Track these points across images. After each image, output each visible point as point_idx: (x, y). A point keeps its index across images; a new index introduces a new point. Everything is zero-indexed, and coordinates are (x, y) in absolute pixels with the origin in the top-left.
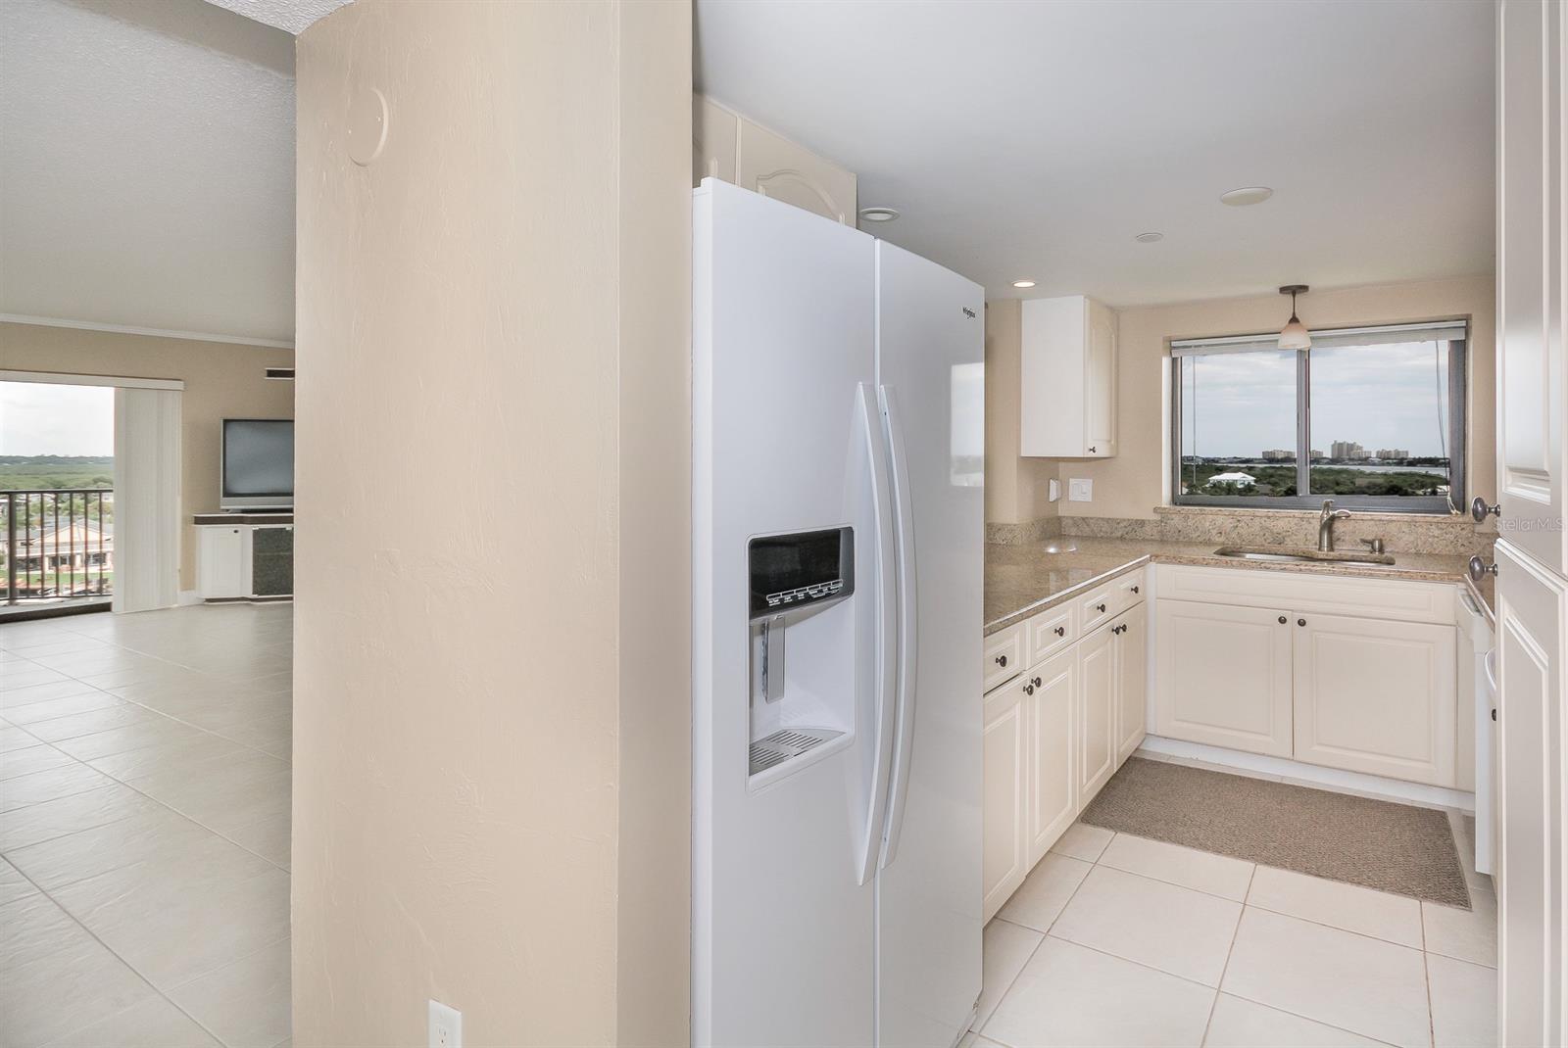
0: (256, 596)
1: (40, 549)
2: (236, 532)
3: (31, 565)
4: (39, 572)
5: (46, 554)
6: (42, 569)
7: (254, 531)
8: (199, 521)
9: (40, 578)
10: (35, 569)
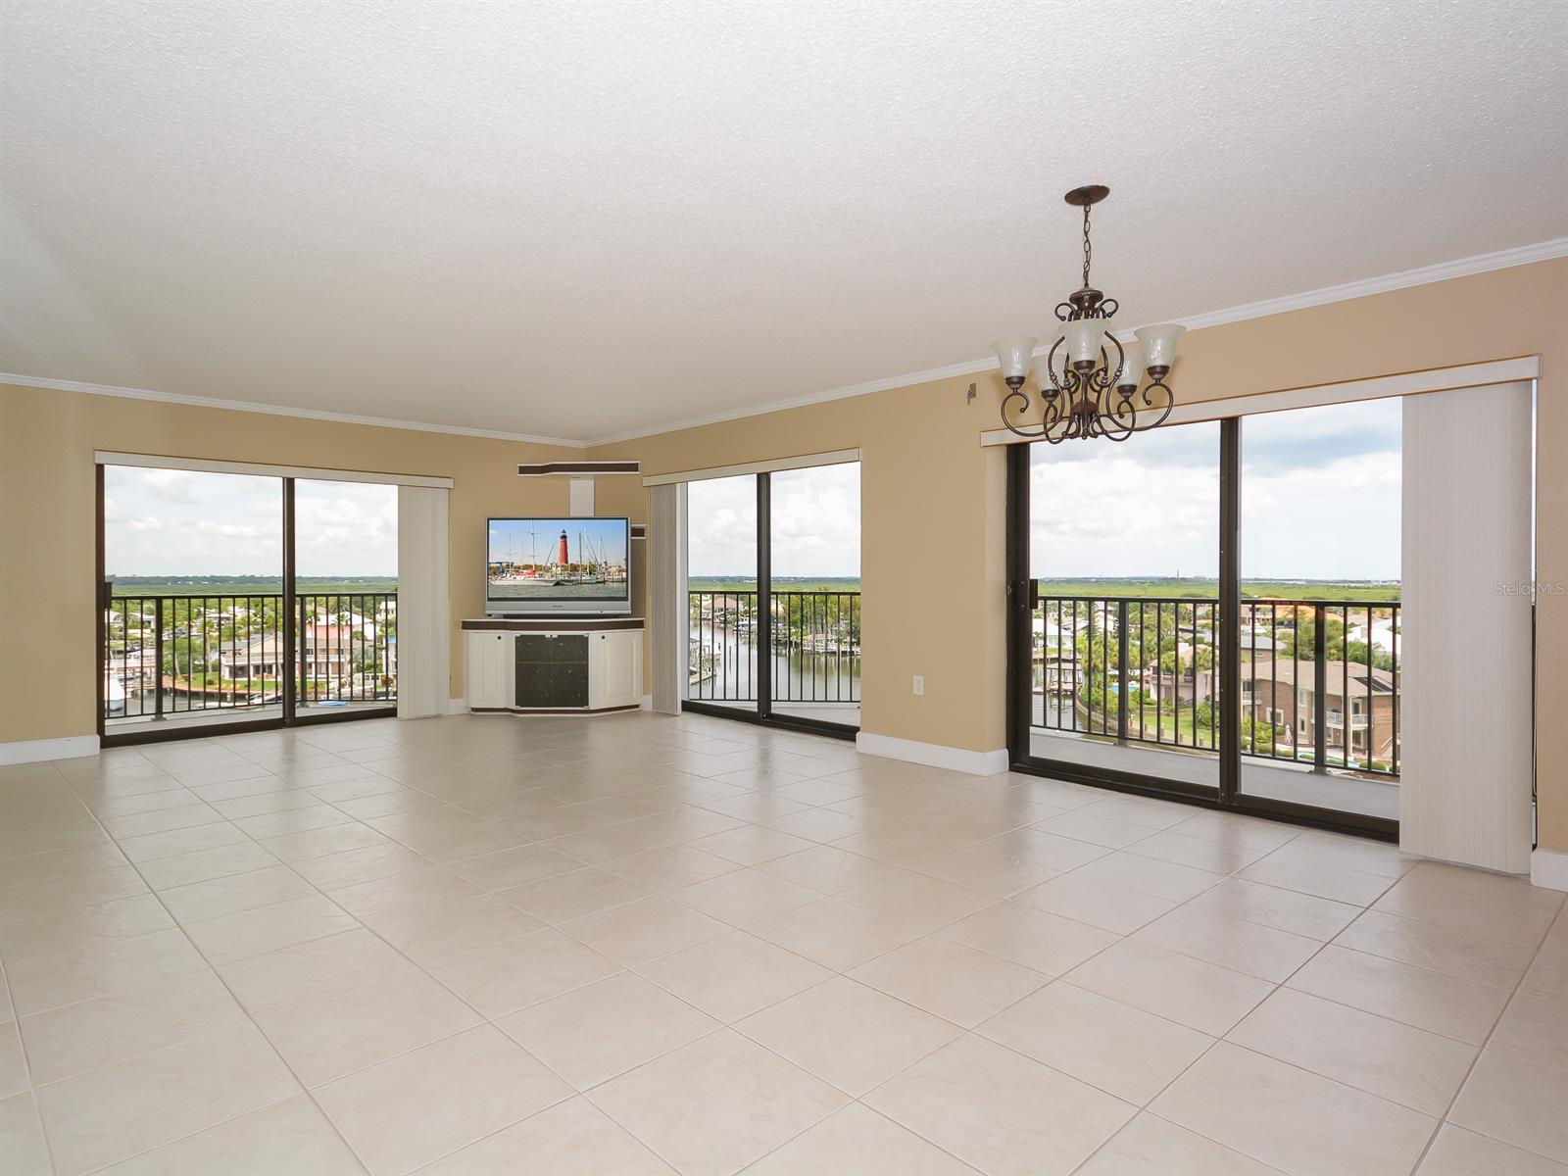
0: (519, 708)
1: (247, 658)
2: (499, 638)
3: (240, 673)
4: (246, 679)
5: (251, 662)
6: (249, 677)
7: (517, 638)
8: (467, 626)
9: (247, 684)
10: (242, 676)
